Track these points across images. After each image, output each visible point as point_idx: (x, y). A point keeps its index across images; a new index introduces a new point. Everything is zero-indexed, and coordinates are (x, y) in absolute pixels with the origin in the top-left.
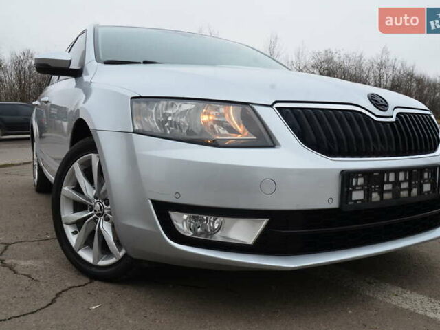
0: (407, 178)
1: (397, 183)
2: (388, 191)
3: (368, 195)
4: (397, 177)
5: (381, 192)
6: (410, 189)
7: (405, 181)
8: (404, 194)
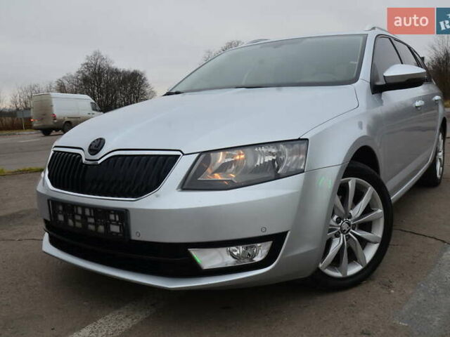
0: (92, 214)
1: (84, 216)
2: (78, 221)
3: (66, 220)
4: (84, 212)
5: (74, 220)
6: (96, 225)
7: (91, 216)
8: (92, 227)
